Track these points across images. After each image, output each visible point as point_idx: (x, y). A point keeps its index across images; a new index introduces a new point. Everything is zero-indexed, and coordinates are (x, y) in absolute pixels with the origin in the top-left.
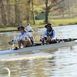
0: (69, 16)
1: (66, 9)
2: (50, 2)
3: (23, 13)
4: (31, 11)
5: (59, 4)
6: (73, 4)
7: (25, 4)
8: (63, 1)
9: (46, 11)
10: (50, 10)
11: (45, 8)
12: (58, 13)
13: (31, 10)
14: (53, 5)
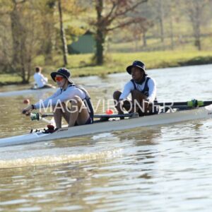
0: (161, 44)
1: (152, 25)
2: (108, 4)
3: (35, 35)
4: (57, 30)
5: (132, 9)
6: (173, 10)
7: (39, 11)
8: (145, 4)
9: (96, 29)
10: (108, 27)
11: (96, 20)
12: (130, 35)
13: (57, 26)
14: (118, 12)
